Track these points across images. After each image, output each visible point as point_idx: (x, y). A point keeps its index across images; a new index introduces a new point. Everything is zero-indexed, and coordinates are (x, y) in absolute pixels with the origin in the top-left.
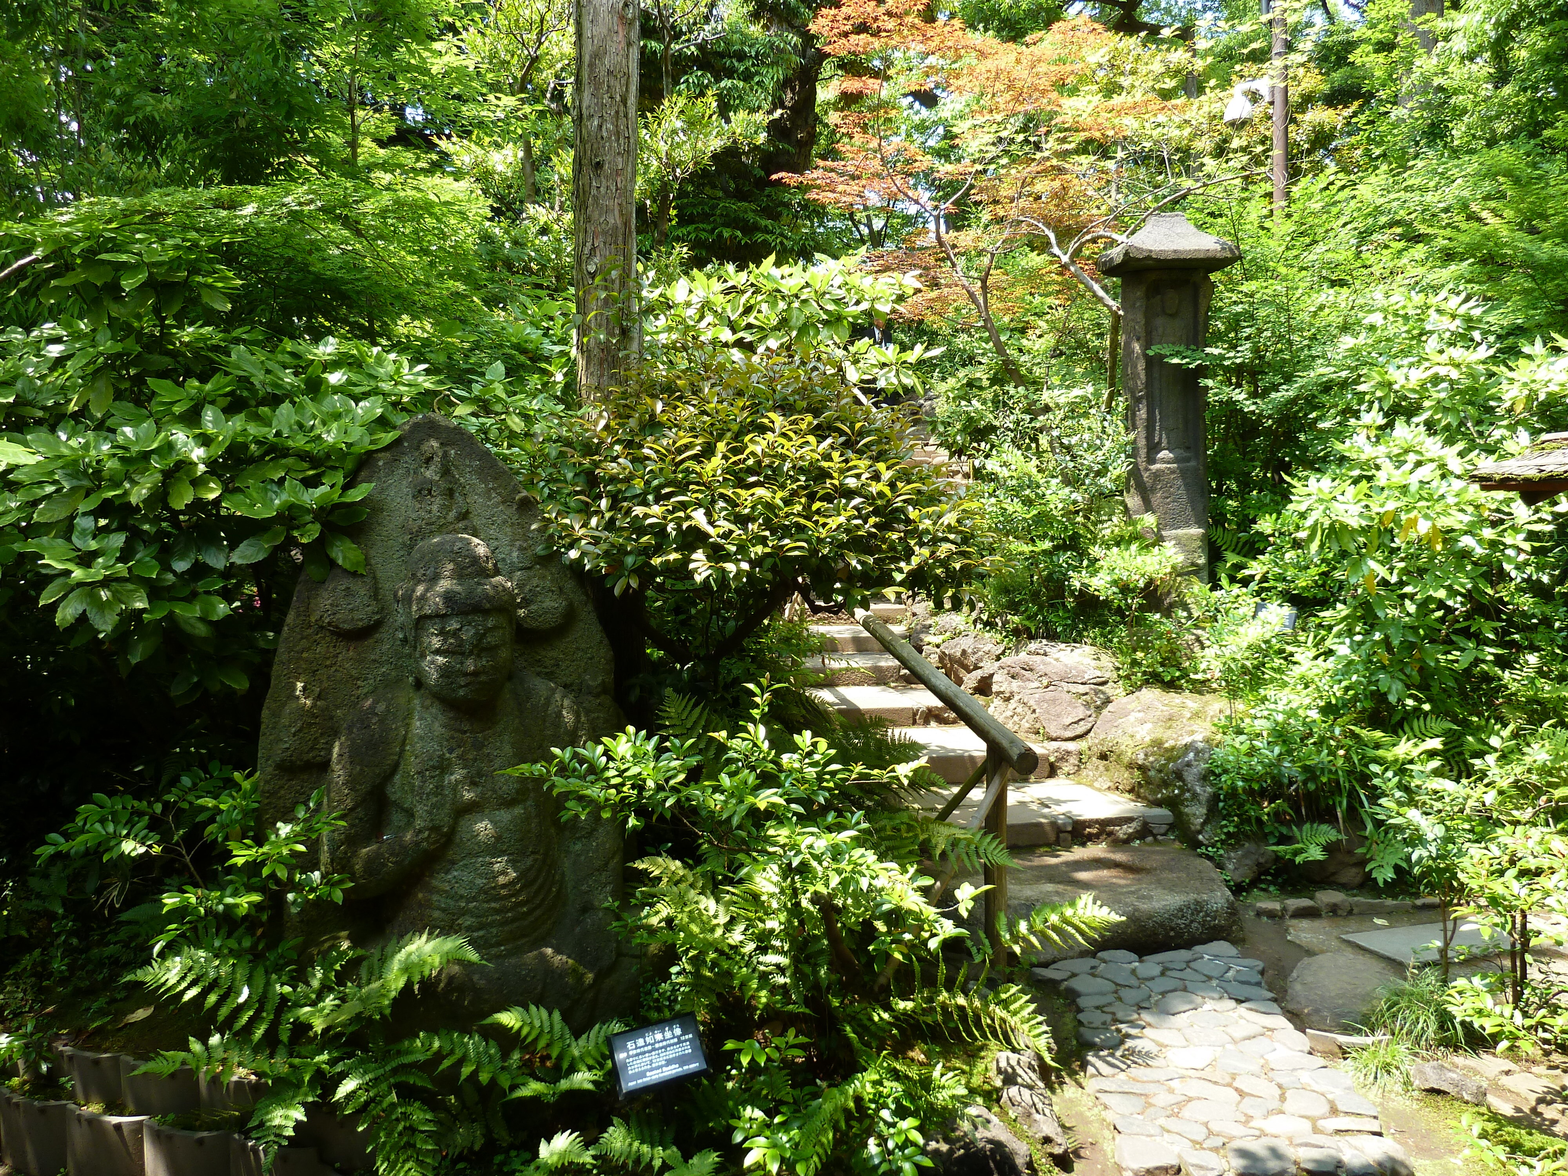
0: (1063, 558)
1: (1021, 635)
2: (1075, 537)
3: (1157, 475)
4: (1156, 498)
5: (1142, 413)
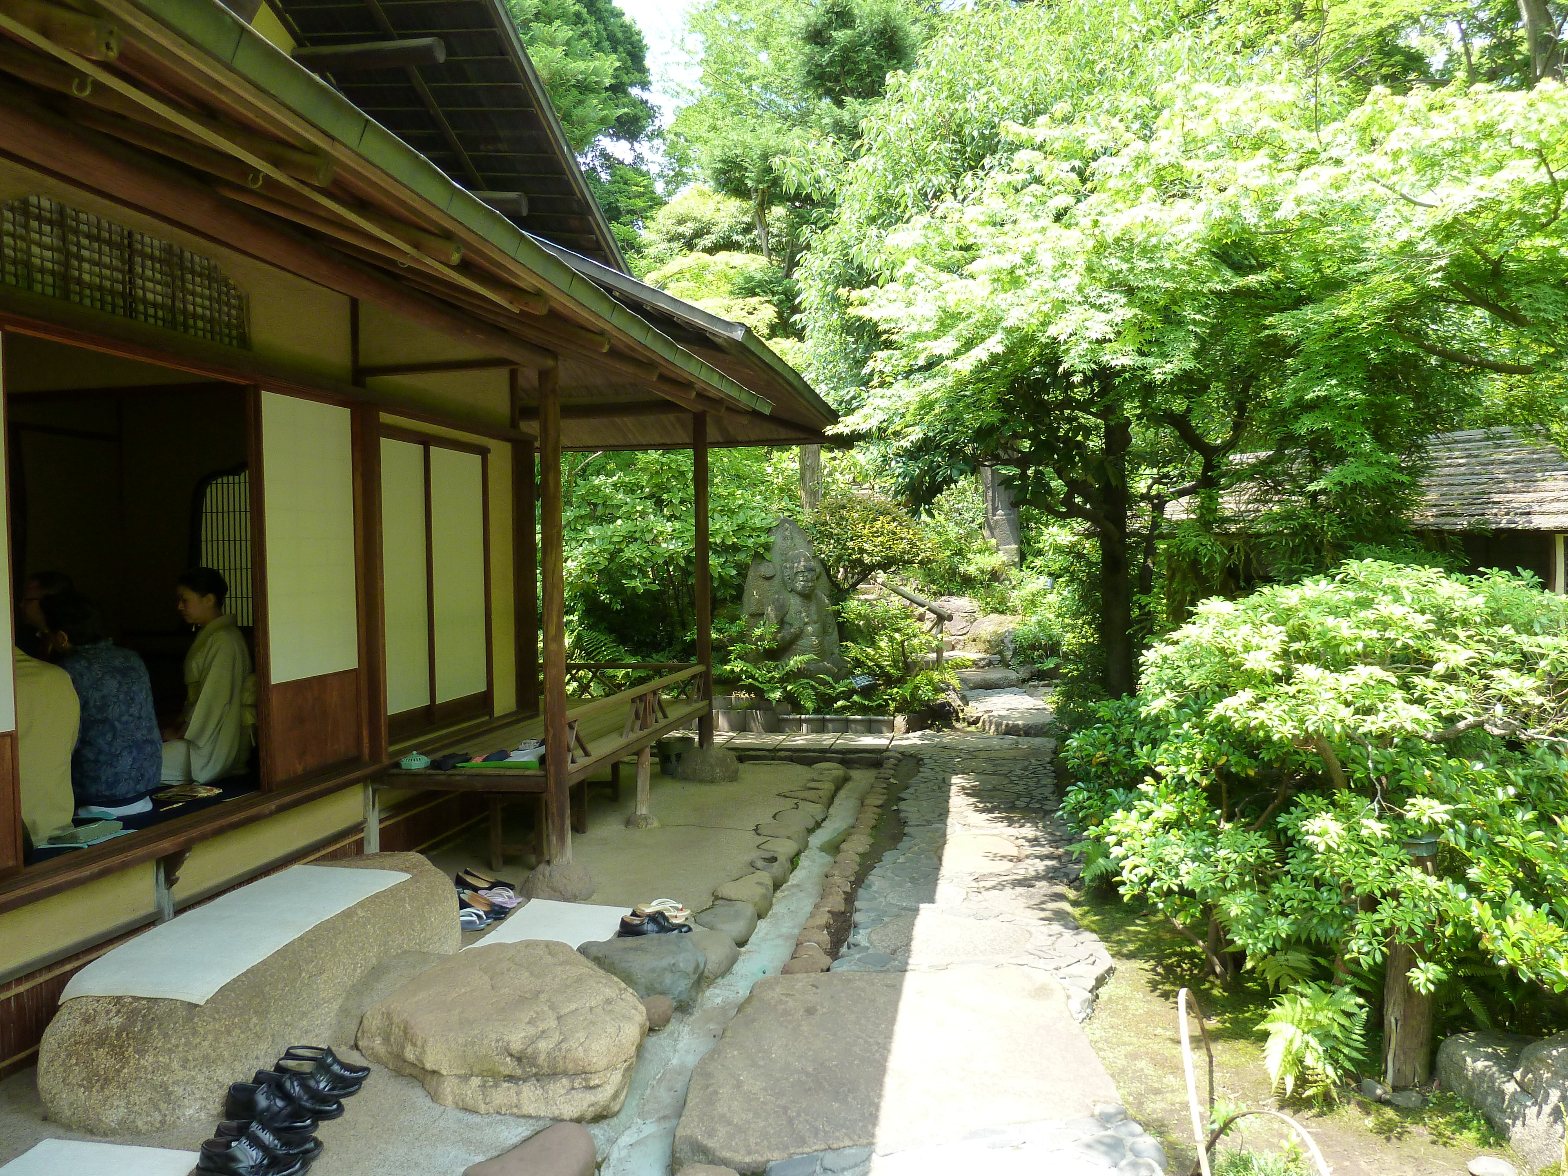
0: (956, 558)
1: (937, 594)
2: (961, 550)
3: (996, 522)
4: (996, 532)
5: (990, 494)
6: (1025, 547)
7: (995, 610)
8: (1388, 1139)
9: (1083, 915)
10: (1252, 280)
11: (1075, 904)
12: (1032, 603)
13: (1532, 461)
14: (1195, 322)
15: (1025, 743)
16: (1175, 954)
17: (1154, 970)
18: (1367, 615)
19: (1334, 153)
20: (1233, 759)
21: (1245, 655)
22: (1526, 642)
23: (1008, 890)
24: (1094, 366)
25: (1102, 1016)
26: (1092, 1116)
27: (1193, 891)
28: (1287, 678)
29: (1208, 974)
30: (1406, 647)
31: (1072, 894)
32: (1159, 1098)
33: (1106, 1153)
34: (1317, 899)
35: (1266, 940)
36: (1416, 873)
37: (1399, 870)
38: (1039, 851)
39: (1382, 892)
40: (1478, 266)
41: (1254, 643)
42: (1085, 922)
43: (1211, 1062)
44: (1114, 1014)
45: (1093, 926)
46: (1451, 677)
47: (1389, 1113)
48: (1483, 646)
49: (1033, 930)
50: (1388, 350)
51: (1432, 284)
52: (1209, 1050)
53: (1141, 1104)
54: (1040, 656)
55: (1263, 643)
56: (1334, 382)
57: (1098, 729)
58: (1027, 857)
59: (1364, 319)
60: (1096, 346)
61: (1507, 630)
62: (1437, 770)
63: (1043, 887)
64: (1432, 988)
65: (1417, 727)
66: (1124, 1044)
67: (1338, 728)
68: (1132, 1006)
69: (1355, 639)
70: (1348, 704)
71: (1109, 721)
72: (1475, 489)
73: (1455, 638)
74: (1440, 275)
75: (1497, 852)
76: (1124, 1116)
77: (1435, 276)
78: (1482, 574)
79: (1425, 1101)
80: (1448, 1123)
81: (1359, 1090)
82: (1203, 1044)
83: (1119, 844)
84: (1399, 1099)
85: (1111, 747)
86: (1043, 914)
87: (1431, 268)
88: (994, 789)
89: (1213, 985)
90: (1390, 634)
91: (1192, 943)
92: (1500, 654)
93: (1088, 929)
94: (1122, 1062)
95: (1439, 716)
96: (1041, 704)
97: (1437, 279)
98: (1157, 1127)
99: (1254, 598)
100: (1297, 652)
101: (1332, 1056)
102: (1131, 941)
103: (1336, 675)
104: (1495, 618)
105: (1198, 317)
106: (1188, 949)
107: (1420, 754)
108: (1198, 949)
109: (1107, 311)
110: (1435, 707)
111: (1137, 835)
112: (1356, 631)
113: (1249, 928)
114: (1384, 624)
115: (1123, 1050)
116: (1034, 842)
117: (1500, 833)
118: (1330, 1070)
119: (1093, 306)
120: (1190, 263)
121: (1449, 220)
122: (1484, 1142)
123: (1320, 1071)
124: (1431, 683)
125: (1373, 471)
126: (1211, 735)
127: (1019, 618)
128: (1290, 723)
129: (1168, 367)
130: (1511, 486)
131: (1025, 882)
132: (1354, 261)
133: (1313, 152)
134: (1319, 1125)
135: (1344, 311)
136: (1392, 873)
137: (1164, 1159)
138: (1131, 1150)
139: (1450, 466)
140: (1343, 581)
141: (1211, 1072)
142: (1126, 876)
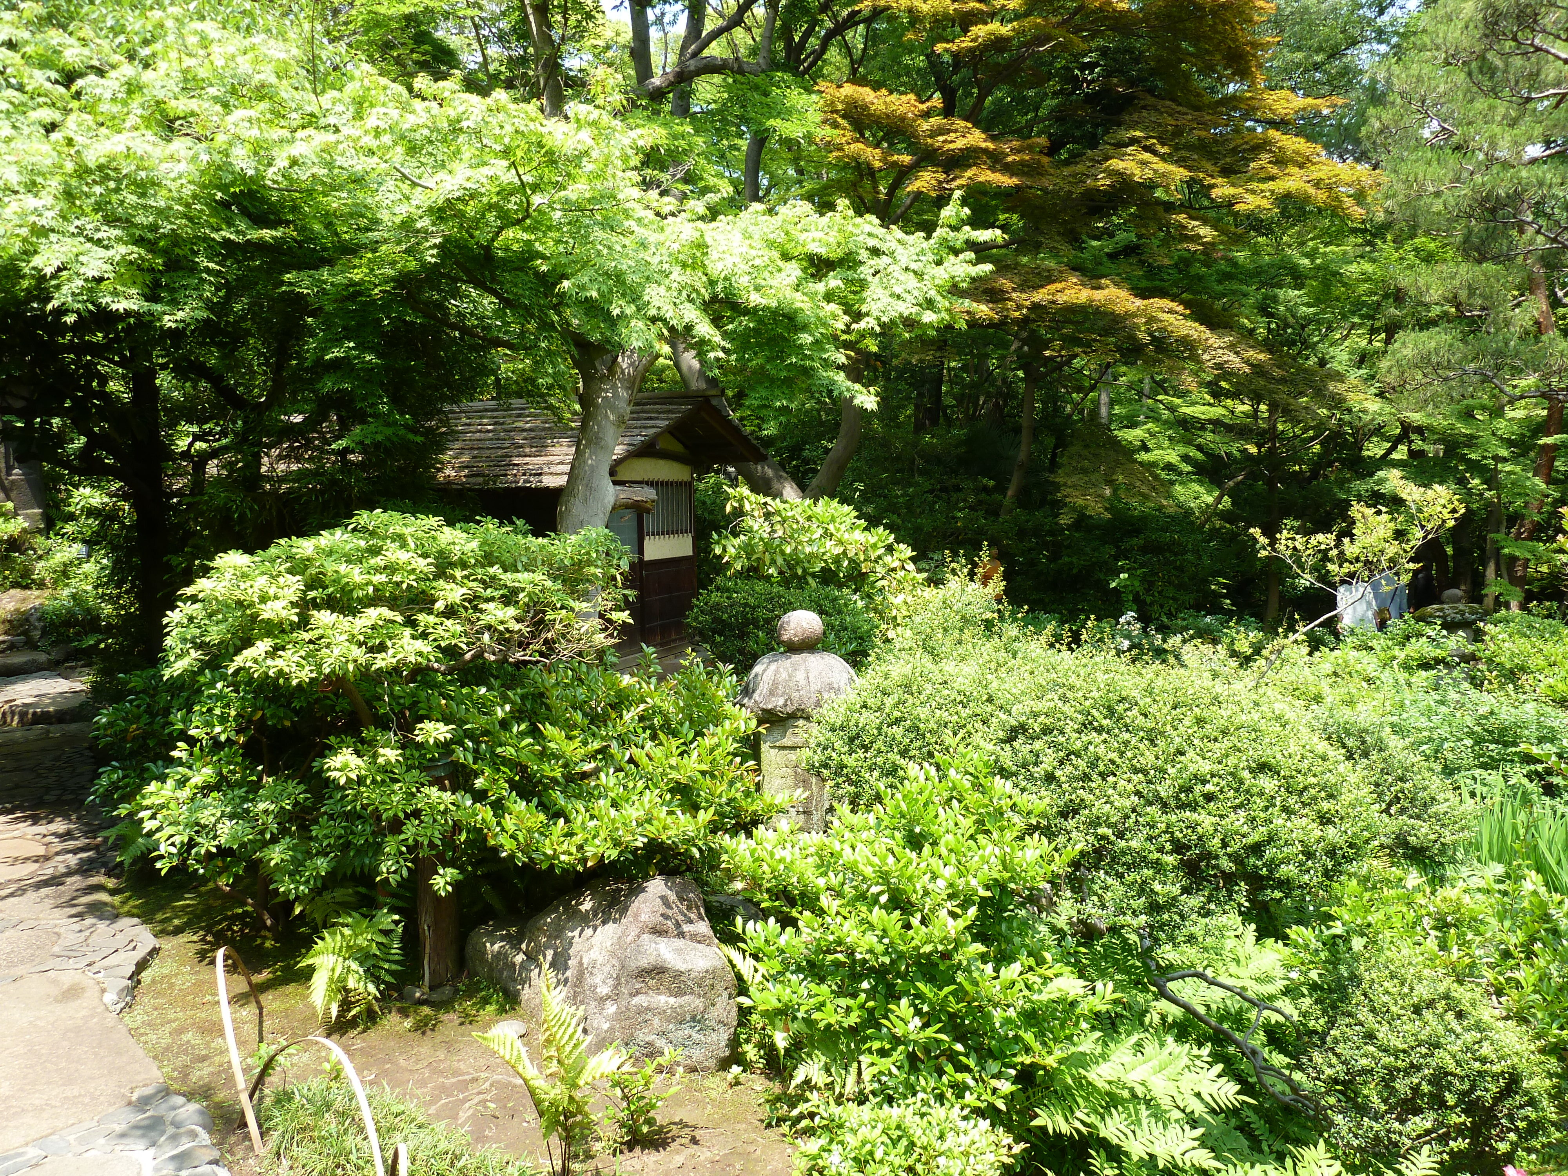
3: (13, 481)
4: (13, 494)
6: (53, 512)
7: (16, 585)
8: (424, 1033)
9: (123, 903)
10: (267, 234)
11: (113, 892)
12: (64, 573)
13: (544, 429)
14: (208, 271)
15: (56, 731)
16: (226, 918)
17: (203, 940)
18: (378, 561)
19: (331, 120)
20: (268, 712)
21: (263, 606)
22: (508, 578)
23: (31, 895)
24: (91, 307)
25: (145, 1000)
26: (129, 1104)
27: (231, 848)
28: (304, 623)
29: (259, 930)
30: (410, 586)
31: (111, 883)
32: (206, 1063)
33: (143, 1136)
34: (352, 833)
35: (307, 882)
36: (434, 792)
37: (419, 791)
38: (72, 844)
39: (405, 812)
40: (472, 249)
41: (271, 593)
42: (126, 908)
43: (261, 1014)
44: (158, 994)
45: (135, 911)
46: (450, 612)
47: (426, 1010)
48: (475, 584)
49: (62, 930)
50: (399, 318)
51: (429, 259)
52: (258, 1002)
53: (187, 1075)
54: (77, 634)
55: (280, 593)
56: (352, 344)
57: (131, 702)
58: (57, 854)
59: (376, 286)
60: (94, 284)
61: (495, 570)
62: (452, 698)
63: (75, 882)
64: (449, 888)
65: (420, 659)
66: (169, 1022)
67: (351, 667)
68: (178, 982)
69: (367, 584)
70: (360, 644)
71: (143, 691)
72: (500, 452)
73: (453, 578)
74: (435, 251)
75: (498, 761)
76: (165, 1092)
77: (431, 252)
78: (478, 522)
79: (457, 991)
80: (474, 1004)
81: (401, 998)
82: (252, 999)
83: (153, 817)
84: (435, 997)
85: (145, 718)
86: (74, 911)
87: (427, 244)
88: (17, 786)
89: (265, 938)
90: (397, 578)
91: (244, 904)
92: (489, 591)
93: (130, 915)
94: (166, 1041)
95: (439, 647)
96: (78, 686)
97: (432, 256)
98: (202, 1093)
99: (273, 551)
100: (314, 599)
101: (372, 974)
102: (177, 917)
103: (350, 618)
104: (488, 559)
105: (211, 265)
106: (240, 911)
107: (435, 686)
108: (249, 908)
109: (107, 248)
110: (435, 640)
111: (172, 805)
112: (367, 576)
113: (291, 875)
114: (390, 568)
115: (167, 1029)
116: (67, 836)
117: (501, 746)
118: (371, 988)
119: (90, 240)
120: (188, 205)
121: (440, 202)
122: (502, 1010)
123: (361, 990)
124: (432, 619)
125: (389, 431)
126: (246, 692)
127: (47, 593)
128: (307, 668)
129: (180, 315)
130: (527, 450)
131: (54, 881)
132: (368, 230)
133: (312, 115)
134: (364, 1040)
135: (357, 275)
136: (413, 795)
137: (208, 1121)
138: (172, 1123)
139: (480, 431)
140: (354, 530)
141: (261, 1023)
142: (163, 849)
